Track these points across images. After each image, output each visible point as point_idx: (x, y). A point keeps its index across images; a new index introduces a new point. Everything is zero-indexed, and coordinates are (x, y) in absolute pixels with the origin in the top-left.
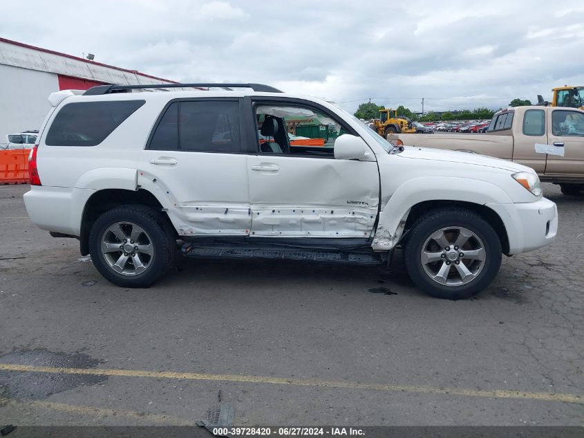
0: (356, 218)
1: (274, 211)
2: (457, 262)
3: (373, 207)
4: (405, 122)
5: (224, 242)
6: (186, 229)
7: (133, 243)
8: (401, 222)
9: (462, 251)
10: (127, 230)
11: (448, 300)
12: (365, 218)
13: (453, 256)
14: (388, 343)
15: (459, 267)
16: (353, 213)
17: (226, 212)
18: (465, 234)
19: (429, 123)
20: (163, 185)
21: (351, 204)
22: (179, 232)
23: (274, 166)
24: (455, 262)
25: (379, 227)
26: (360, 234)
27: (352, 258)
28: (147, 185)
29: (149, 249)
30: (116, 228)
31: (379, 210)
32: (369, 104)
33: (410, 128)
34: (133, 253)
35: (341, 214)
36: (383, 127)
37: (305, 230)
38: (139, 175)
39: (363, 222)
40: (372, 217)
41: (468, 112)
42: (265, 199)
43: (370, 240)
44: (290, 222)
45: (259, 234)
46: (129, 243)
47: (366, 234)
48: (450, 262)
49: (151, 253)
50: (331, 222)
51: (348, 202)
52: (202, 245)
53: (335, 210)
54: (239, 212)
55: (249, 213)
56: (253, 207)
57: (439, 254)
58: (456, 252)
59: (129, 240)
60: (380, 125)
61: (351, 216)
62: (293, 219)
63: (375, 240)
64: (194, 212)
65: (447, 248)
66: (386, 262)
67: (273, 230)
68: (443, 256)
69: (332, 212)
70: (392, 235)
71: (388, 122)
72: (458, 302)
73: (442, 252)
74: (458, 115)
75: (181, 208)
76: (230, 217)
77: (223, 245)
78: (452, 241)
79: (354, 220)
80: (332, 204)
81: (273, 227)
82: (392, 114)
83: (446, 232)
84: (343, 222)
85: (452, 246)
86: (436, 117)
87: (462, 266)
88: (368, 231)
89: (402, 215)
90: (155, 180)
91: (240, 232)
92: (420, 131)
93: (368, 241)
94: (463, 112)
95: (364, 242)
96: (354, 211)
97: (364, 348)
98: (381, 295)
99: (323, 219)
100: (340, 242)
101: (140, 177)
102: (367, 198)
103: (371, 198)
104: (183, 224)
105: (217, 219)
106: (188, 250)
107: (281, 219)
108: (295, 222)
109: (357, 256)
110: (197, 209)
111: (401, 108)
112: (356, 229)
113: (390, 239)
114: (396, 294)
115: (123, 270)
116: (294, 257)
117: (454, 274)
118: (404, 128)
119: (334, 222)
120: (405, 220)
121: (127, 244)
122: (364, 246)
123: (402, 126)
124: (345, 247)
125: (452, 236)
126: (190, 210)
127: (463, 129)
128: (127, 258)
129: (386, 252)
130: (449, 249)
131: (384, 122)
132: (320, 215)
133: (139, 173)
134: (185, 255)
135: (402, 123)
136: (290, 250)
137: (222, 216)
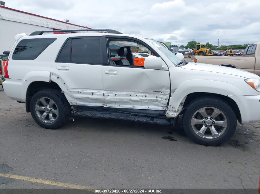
0: (158, 100)
1: (116, 95)
2: (211, 126)
3: (166, 94)
4: (208, 50)
5: (92, 109)
6: (73, 102)
7: (50, 108)
8: (181, 103)
9: (215, 121)
10: (48, 101)
11: (203, 146)
12: (163, 100)
13: (209, 123)
14: (161, 171)
15: (212, 129)
16: (157, 97)
17: (92, 94)
18: (217, 112)
19: (221, 51)
20: (62, 80)
21: (156, 93)
22: (70, 103)
23: (115, 71)
24: (210, 126)
25: (169, 105)
26: (160, 108)
27: (156, 121)
28: (55, 80)
29: (56, 112)
30: (42, 100)
31: (170, 96)
32: (193, 42)
33: (211, 53)
34: (49, 112)
35: (150, 97)
36: (197, 52)
37: (132, 105)
38: (51, 74)
39: (162, 102)
40: (166, 100)
41: (241, 45)
42: (111, 88)
43: (165, 111)
44: (124, 101)
45: (109, 106)
46: (48, 108)
47: (163, 108)
48: (207, 126)
49: (57, 114)
50: (145, 101)
51: (154, 92)
52: (82, 110)
53: (147, 95)
54: (98, 94)
55: (104, 95)
56: (105, 92)
57: (202, 120)
58: (211, 121)
59: (48, 106)
60: (196, 51)
61: (155, 99)
62: (126, 99)
63: (167, 112)
64: (77, 94)
65: (206, 118)
66: (173, 124)
67: (116, 104)
68: (204, 122)
69: (146, 96)
70: (177, 110)
71: (200, 50)
72: (208, 147)
73: (203, 120)
74: (236, 47)
75: (70, 91)
76: (94, 97)
77: (92, 111)
78: (209, 114)
79: (157, 101)
80: (146, 92)
81: (116, 103)
82: (202, 46)
83: (206, 109)
84: (151, 102)
85: (209, 117)
86: (224, 48)
87: (213, 129)
88: (165, 107)
89: (182, 99)
90: (58, 77)
91: (100, 105)
92: (215, 55)
93: (163, 112)
94: (238, 46)
95: (162, 113)
96: (157, 96)
97: (147, 172)
98: (168, 141)
99: (141, 99)
100: (150, 112)
101: (52, 76)
102: (164, 90)
103: (166, 89)
104: (72, 99)
105: (88, 98)
106: (75, 112)
107: (120, 99)
108: (126, 101)
109: (159, 120)
110: (78, 92)
111: (208, 44)
112: (158, 106)
113: (175, 112)
114: (176, 140)
115: (44, 120)
116: (126, 118)
117: (208, 132)
118: (207, 53)
119: (147, 101)
120: (184, 102)
121: (47, 108)
122: (162, 115)
123: (207, 52)
124: (152, 114)
125: (210, 112)
126: (75, 92)
127: (238, 54)
128: (47, 114)
129: (173, 119)
130: (207, 118)
131: (198, 50)
132: (140, 98)
133: (52, 74)
134: (73, 115)
135: (207, 50)
136: (124, 114)
137: (90, 96)
